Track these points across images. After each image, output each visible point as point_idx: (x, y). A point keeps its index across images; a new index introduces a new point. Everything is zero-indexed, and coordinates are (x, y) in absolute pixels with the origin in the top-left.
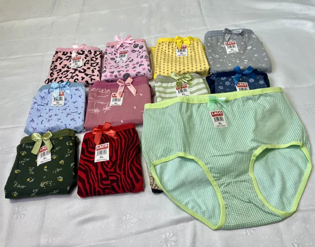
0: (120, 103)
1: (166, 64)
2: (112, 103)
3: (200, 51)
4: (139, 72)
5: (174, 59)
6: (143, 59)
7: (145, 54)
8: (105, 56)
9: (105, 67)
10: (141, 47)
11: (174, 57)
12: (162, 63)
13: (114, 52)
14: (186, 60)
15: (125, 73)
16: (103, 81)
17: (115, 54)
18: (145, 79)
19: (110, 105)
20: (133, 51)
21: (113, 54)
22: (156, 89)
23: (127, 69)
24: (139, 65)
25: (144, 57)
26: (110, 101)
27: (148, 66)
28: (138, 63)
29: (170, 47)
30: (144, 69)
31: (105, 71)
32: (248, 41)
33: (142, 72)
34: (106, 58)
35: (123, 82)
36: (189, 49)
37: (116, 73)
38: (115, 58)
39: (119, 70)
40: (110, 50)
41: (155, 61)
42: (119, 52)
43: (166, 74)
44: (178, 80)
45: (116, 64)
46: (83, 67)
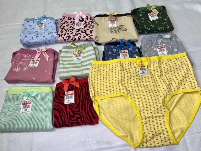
46: (84, 29)
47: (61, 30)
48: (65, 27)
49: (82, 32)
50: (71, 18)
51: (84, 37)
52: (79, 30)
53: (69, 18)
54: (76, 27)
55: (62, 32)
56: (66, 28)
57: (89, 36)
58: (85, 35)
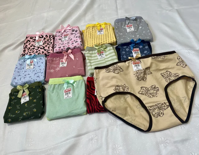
0: (65, 65)
1: (91, 40)
2: (61, 66)
3: (111, 31)
4: (76, 46)
5: (96, 37)
6: (77, 38)
7: (79, 35)
8: (56, 38)
9: (56, 44)
10: (76, 31)
11: (96, 35)
12: (89, 40)
13: (61, 35)
14: (103, 37)
15: (67, 47)
16: (55, 53)
17: (61, 36)
18: (79, 50)
19: (60, 67)
20: (72, 34)
21: (60, 36)
22: (86, 55)
23: (68, 45)
24: (75, 42)
25: (78, 37)
26: (60, 65)
27: (81, 42)
28: (74, 41)
29: (94, 29)
30: (78, 44)
31: (56, 47)
32: (140, 24)
33: (78, 46)
34: (56, 39)
35: (66, 52)
36: (105, 30)
37: (62, 48)
38: (61, 38)
39: (64, 46)
40: (58, 34)
41: (85, 39)
42: (63, 35)
43: (91, 46)
44: (98, 49)
45: (62, 42)
46: (43, 46)
47: (24, 49)
48: (27, 46)
49: (41, 48)
50: (33, 37)
51: (43, 52)
52: (39, 47)
53: (31, 37)
54: (37, 45)
55: (25, 51)
56: (29, 46)
57: (47, 51)
58: (44, 51)
